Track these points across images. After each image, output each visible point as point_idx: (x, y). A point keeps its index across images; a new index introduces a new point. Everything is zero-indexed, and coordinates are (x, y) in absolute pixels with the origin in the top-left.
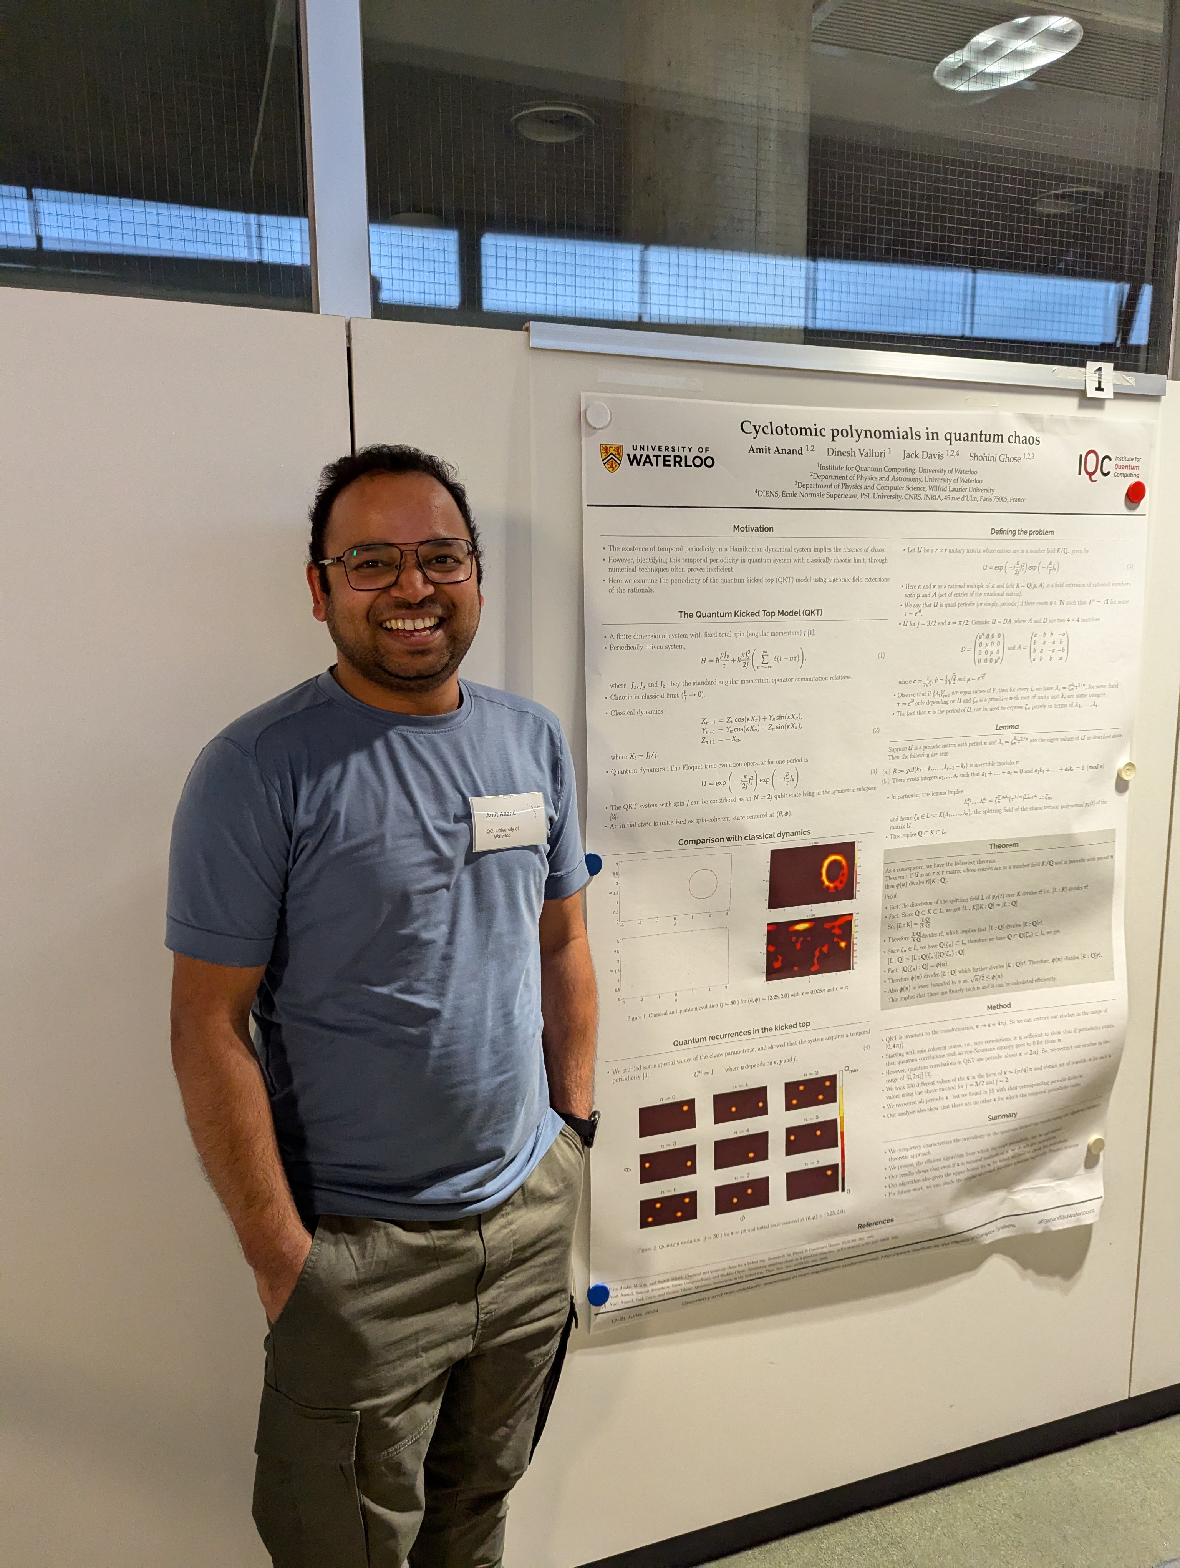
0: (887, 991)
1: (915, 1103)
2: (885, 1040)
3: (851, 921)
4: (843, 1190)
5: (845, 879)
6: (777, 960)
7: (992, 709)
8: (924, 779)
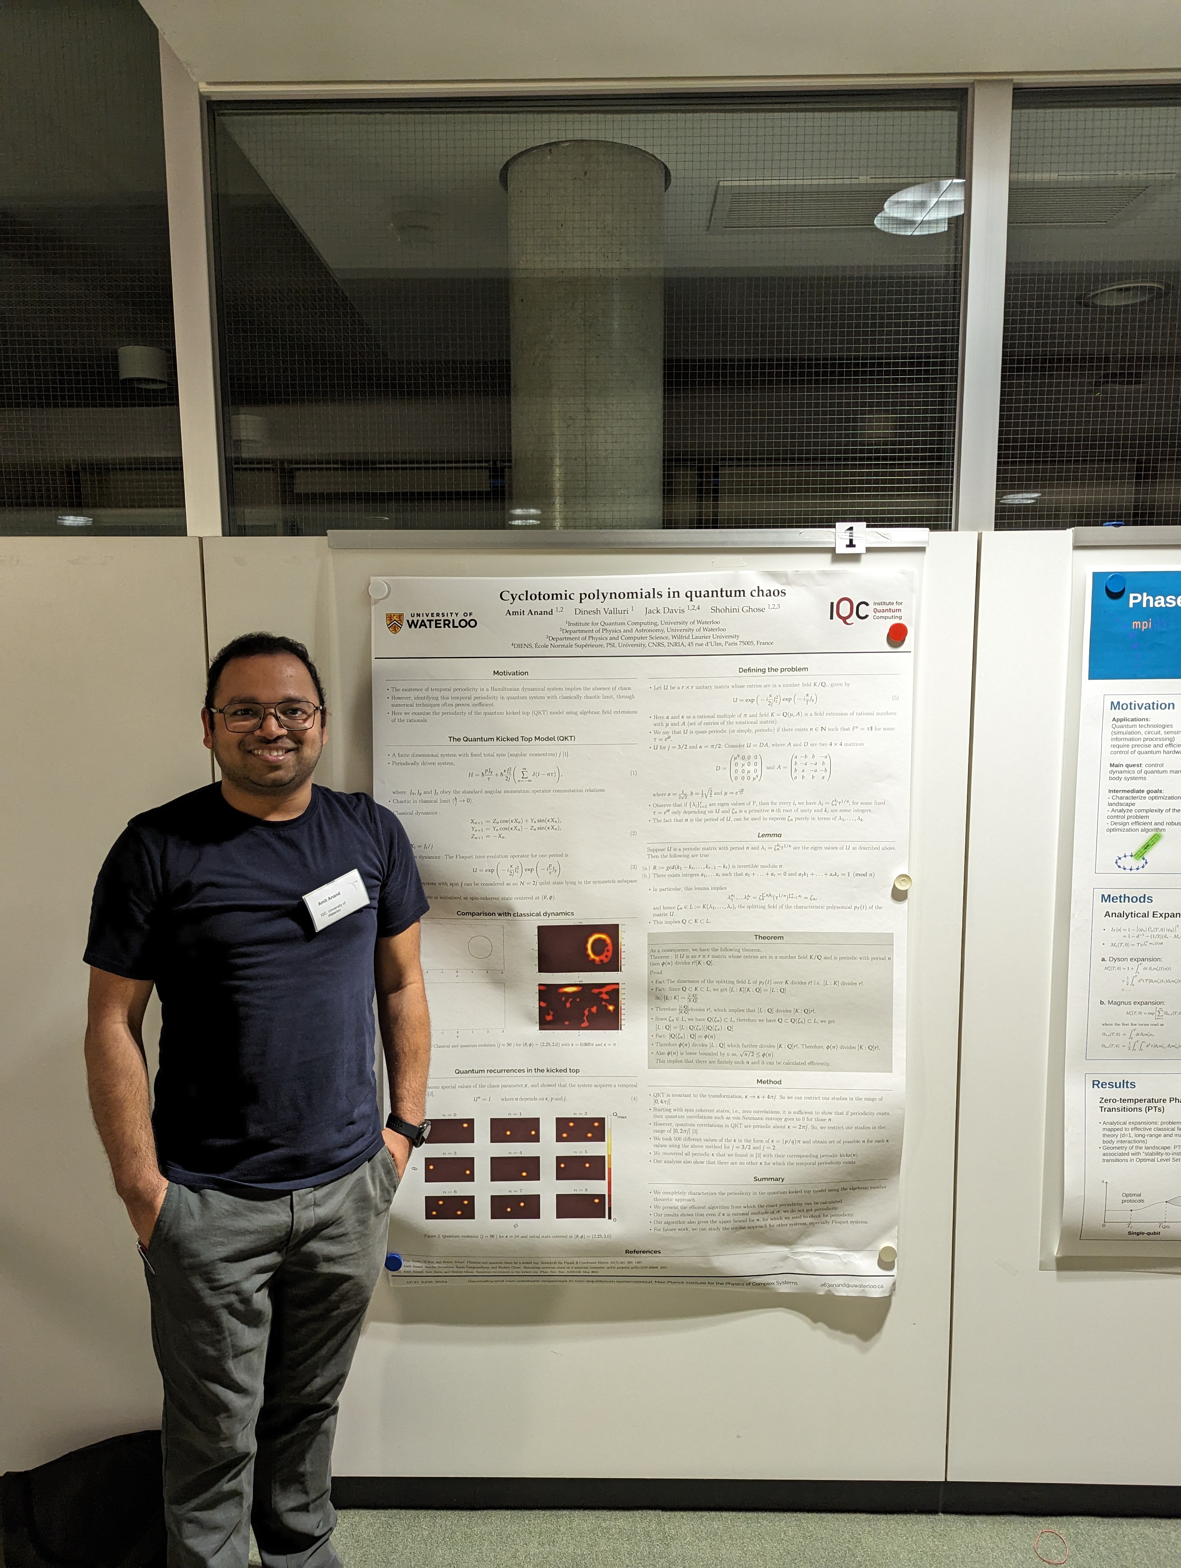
0: (655, 1053)
1: (681, 1154)
2: (652, 1095)
3: (618, 990)
4: (610, 1218)
5: (610, 954)
6: (549, 1014)
7: (753, 819)
8: (684, 875)
